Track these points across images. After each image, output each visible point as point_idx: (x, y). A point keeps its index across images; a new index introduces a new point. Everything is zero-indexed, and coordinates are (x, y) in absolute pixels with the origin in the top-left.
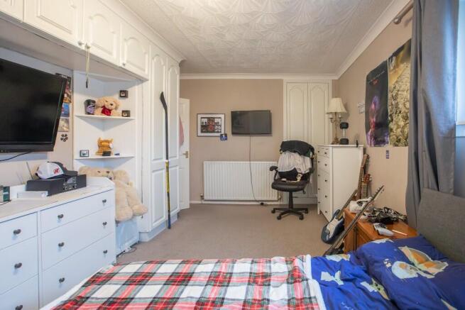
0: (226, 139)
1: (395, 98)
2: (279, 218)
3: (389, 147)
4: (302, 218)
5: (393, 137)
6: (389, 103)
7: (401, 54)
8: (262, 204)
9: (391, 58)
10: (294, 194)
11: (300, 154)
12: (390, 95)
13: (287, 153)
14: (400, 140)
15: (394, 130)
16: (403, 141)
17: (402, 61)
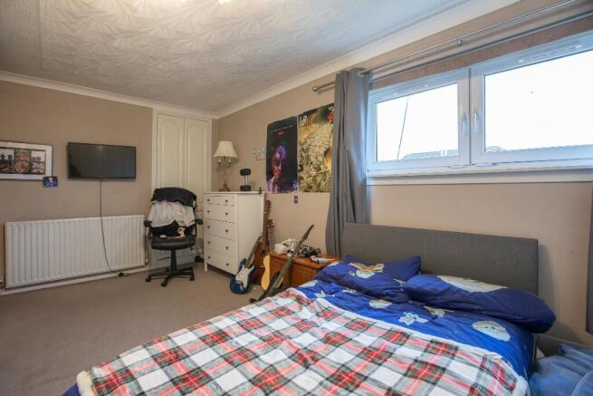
0: (56, 185)
1: (306, 151)
2: (164, 285)
3: (298, 193)
4: (192, 279)
5: (304, 184)
6: (298, 154)
7: (314, 115)
8: (121, 275)
9: (302, 116)
10: (178, 253)
11: (183, 204)
12: (299, 148)
13: (164, 204)
14: (311, 187)
15: (305, 178)
16: (315, 188)
17: (315, 122)
